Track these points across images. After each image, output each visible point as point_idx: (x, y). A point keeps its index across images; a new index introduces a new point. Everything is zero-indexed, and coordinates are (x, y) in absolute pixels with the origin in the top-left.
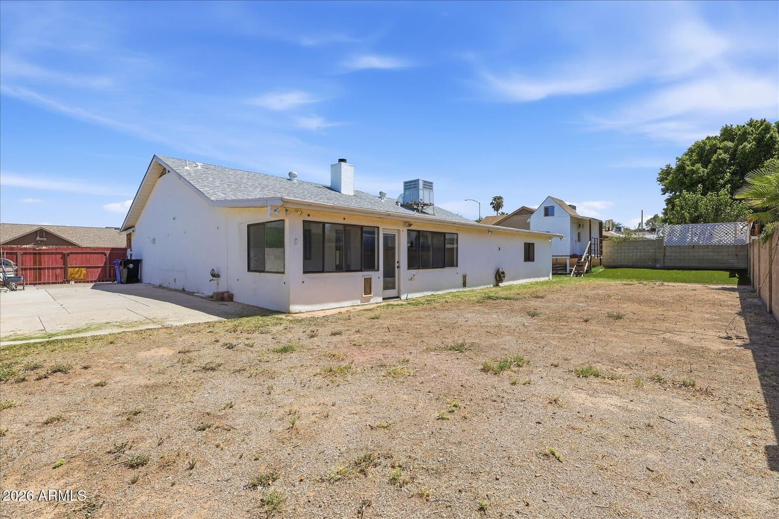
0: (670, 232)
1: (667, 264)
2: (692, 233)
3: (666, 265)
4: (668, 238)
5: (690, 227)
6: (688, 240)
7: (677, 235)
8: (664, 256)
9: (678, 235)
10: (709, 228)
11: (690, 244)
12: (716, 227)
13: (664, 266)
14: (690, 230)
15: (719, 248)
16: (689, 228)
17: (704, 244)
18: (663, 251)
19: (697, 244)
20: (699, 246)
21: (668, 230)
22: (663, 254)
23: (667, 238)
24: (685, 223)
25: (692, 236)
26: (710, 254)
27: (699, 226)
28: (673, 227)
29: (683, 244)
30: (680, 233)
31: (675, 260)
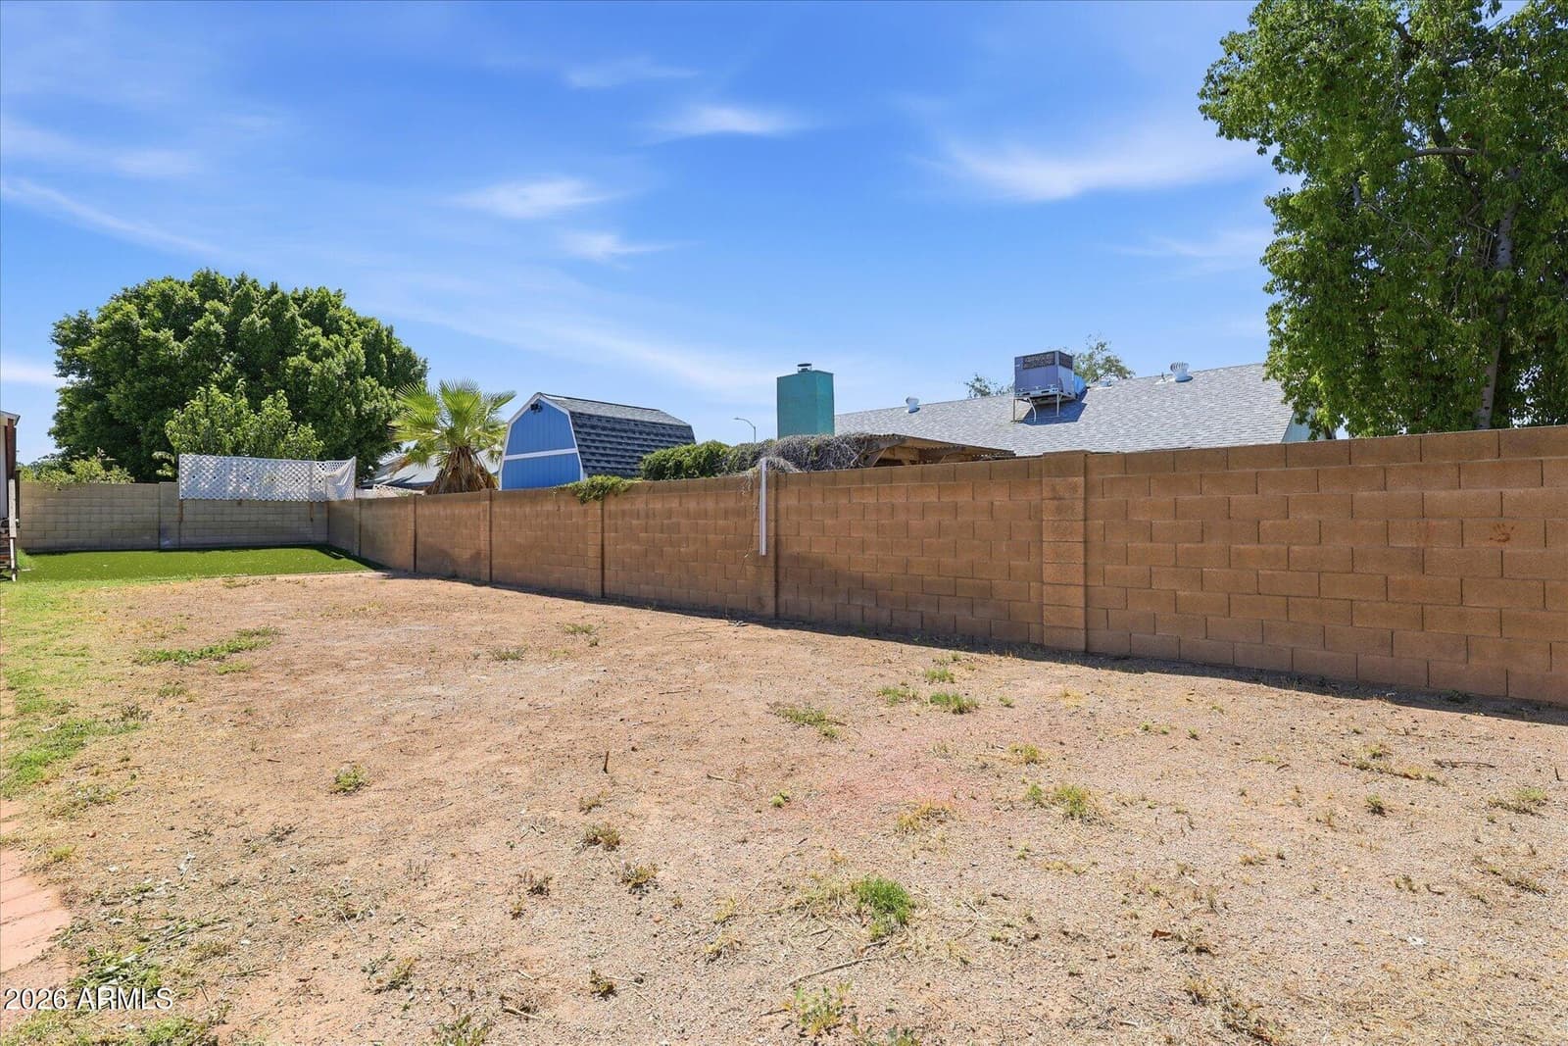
0: (193, 471)
1: (188, 538)
2: (238, 475)
3: (183, 541)
4: (189, 483)
5: (235, 463)
6: (231, 488)
7: (207, 477)
8: (181, 521)
9: (210, 477)
10: (268, 467)
11: (235, 497)
12: (280, 467)
13: (180, 544)
14: (235, 469)
15: (284, 506)
16: (232, 464)
17: (261, 497)
18: (177, 510)
19: (248, 497)
20: (251, 502)
21: (190, 465)
22: (177, 518)
23: (186, 482)
24: (225, 454)
25: (238, 481)
26: (270, 517)
27: (250, 463)
28: (201, 460)
29: (221, 497)
30: (214, 474)
31: (204, 529)
